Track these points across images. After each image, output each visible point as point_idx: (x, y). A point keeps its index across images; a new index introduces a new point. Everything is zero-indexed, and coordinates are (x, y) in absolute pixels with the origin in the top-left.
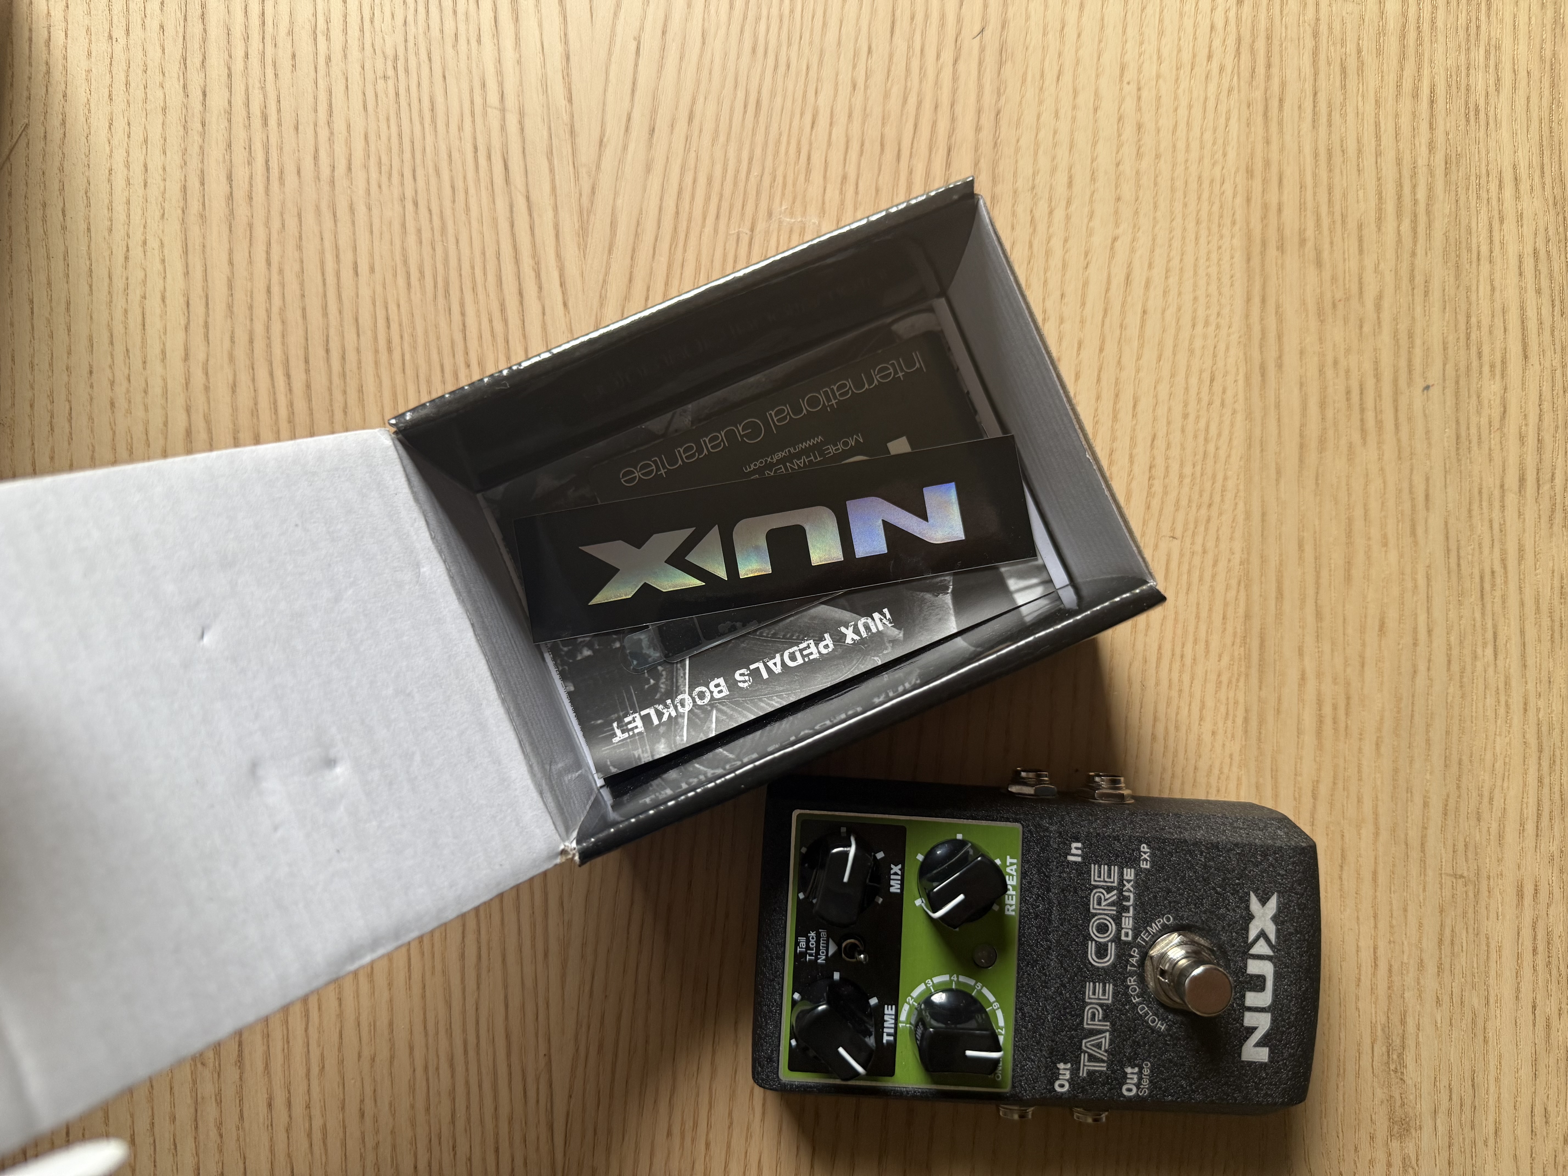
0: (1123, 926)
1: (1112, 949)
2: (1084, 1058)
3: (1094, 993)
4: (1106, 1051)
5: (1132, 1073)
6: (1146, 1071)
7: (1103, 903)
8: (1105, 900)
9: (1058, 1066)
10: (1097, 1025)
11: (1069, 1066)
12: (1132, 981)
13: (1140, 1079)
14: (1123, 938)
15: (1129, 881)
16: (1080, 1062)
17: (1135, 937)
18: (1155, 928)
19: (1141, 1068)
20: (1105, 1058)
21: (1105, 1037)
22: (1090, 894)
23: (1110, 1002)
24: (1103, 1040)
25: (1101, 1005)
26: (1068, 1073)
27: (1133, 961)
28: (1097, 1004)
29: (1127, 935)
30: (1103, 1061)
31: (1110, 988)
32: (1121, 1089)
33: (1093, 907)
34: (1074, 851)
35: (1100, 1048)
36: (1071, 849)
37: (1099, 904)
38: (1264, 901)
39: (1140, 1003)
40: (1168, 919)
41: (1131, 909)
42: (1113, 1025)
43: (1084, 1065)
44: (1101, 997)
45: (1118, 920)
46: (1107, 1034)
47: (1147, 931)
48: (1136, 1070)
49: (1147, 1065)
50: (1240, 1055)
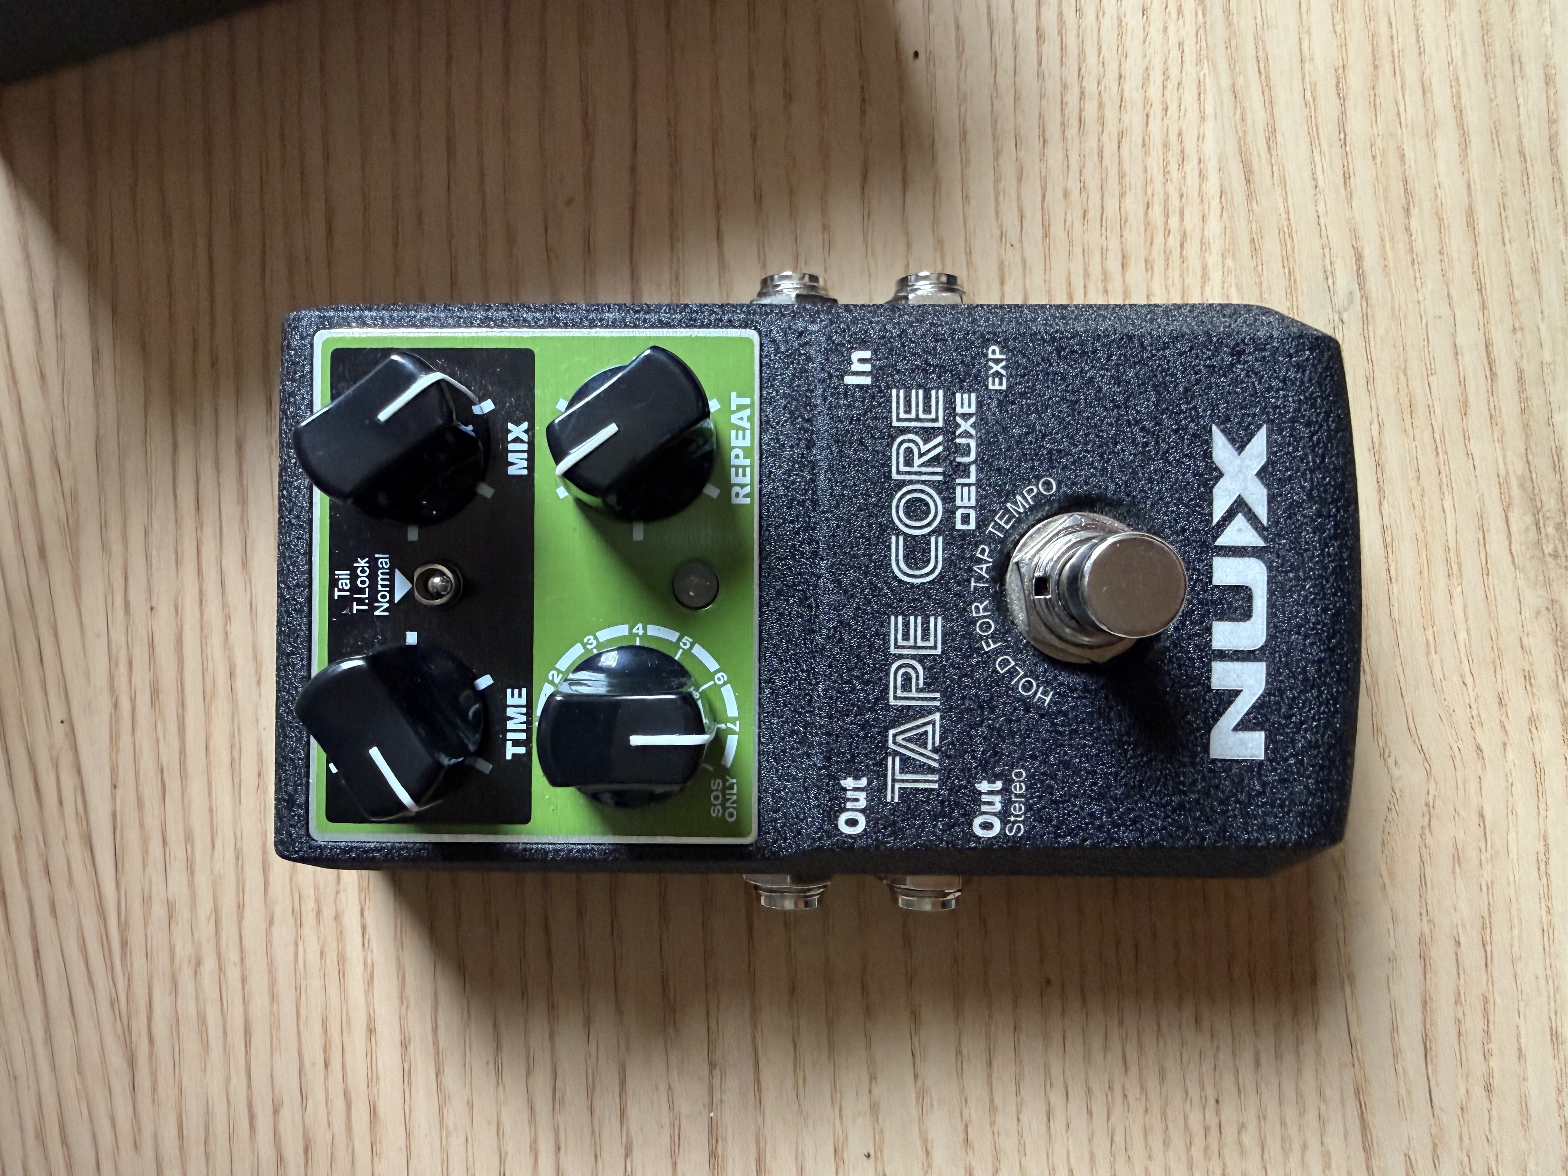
0: (958, 502)
1: (937, 548)
2: (893, 765)
3: (906, 636)
4: (935, 750)
5: (991, 793)
6: (1019, 788)
7: (917, 462)
8: (921, 455)
9: (843, 783)
10: (915, 698)
11: (863, 782)
12: (980, 609)
13: (1007, 803)
14: (959, 526)
15: (966, 416)
16: (885, 776)
17: (982, 523)
18: (1021, 502)
19: (1008, 782)
20: (935, 765)
21: (933, 723)
22: (890, 445)
23: (939, 651)
24: (929, 728)
25: (921, 659)
26: (862, 796)
27: (982, 570)
28: (913, 657)
29: (966, 519)
30: (931, 770)
31: (937, 624)
32: (970, 825)
33: (898, 469)
34: (856, 367)
35: (924, 745)
36: (850, 363)
37: (909, 462)
38: (1240, 444)
39: (998, 652)
40: (1048, 485)
41: (973, 469)
42: (947, 696)
43: (894, 780)
44: (920, 643)
45: (946, 489)
46: (937, 716)
47: (1007, 511)
48: (999, 785)
49: (1019, 775)
50: (1206, 748)
